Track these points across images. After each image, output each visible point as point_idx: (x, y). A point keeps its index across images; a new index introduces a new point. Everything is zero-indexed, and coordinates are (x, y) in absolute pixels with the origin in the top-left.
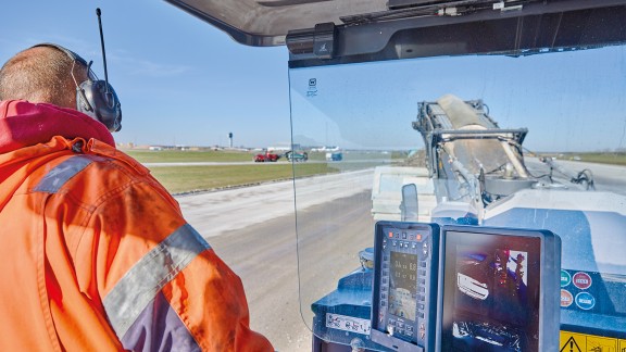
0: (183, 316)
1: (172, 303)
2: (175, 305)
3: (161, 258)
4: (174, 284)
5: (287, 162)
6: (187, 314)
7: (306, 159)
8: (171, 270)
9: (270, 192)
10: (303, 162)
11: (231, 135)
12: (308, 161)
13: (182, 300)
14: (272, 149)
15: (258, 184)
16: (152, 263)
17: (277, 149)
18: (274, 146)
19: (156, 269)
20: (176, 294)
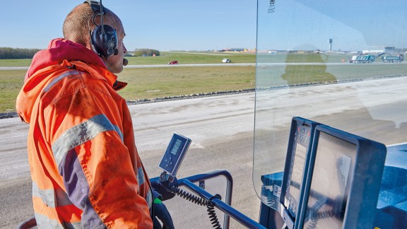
0: (83, 165)
1: (79, 156)
2: (80, 157)
3: (79, 131)
4: (82, 147)
5: (382, 63)
6: (87, 164)
7: (402, 60)
8: (82, 138)
9: (374, 86)
10: (399, 63)
11: (331, 41)
12: (403, 62)
13: (85, 156)
14: (367, 51)
15: (361, 80)
16: (72, 133)
17: (372, 51)
18: (369, 49)
19: (74, 137)
20: (82, 152)
